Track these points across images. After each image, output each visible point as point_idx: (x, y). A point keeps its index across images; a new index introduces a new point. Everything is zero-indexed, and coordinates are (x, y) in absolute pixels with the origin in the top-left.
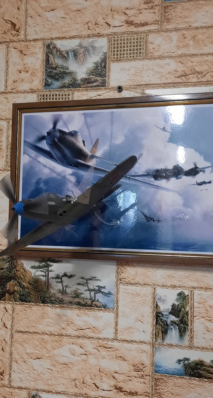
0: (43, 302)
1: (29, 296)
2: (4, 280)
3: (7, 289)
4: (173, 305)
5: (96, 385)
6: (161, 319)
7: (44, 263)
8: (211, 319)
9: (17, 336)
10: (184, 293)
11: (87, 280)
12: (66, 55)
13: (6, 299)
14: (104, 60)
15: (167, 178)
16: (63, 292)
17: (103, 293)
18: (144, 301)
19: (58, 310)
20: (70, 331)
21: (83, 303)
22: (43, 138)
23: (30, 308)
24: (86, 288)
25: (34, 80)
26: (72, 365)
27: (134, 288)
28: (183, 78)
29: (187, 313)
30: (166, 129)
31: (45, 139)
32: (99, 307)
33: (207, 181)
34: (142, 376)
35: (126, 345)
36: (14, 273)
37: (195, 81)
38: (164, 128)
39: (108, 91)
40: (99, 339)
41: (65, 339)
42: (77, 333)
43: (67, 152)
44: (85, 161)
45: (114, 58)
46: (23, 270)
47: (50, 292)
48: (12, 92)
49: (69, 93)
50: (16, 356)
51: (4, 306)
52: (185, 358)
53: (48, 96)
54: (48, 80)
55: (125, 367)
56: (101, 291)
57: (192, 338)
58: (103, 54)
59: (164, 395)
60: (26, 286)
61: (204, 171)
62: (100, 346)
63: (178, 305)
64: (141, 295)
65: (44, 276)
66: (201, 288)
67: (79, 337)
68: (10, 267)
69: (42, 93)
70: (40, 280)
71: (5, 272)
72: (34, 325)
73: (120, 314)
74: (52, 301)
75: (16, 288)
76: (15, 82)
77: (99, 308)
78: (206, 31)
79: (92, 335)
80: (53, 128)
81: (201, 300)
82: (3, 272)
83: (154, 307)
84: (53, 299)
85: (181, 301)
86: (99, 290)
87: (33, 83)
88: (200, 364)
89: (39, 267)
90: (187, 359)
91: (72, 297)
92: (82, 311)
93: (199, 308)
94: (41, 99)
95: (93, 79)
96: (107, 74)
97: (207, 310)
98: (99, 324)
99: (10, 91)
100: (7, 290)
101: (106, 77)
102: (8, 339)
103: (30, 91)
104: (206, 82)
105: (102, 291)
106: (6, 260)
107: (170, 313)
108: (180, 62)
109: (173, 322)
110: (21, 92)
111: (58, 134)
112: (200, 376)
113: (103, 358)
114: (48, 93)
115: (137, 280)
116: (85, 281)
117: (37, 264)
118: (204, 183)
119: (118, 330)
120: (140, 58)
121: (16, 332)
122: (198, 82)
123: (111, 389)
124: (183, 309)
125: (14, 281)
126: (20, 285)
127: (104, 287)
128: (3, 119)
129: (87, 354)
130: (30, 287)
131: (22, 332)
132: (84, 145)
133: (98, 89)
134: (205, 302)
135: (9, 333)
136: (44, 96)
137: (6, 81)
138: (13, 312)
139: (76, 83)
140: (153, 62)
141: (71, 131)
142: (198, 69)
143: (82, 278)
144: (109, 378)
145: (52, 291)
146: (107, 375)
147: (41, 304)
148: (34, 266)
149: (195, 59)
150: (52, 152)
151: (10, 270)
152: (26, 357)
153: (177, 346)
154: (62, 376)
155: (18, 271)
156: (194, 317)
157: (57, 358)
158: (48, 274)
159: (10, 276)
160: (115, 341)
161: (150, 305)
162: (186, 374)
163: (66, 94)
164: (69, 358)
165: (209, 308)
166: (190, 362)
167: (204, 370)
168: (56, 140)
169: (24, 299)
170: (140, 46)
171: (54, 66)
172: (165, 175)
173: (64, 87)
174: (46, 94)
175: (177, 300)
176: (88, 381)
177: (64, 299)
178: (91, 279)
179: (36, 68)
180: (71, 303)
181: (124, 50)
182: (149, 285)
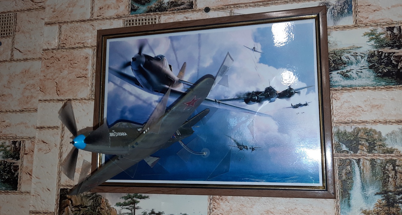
7: (130, 200)
15: (259, 101)
22: (128, 64)
25: (120, 6)
30: (256, 49)
31: (131, 65)
33: (303, 104)
36: (99, 212)
38: (254, 48)
39: (195, 13)
43: (153, 77)
44: (172, 86)
46: (108, 208)
48: (98, 19)
49: (155, 18)
53: (135, 21)
54: (134, 5)
61: (299, 93)
65: (129, 214)
68: (94, 205)
69: (128, 19)
71: (88, 210)
76: (101, 9)
80: (138, 54)
87: (119, 8)
89: (125, 204)
94: (127, 24)
95: (179, 2)
99: (96, 18)
103: (116, 17)
110: (107, 19)
111: (144, 60)
117: (122, 201)
118: (300, 105)
128: (89, 47)
132: (171, 70)
133: (185, 12)
136: (130, 21)
137: (92, 8)
139: (163, 6)
141: (156, 55)
148: (120, 203)
150: (138, 79)
151: (94, 208)
155: (102, 209)
158: (134, 211)
159: (94, 214)
163: (152, 18)
168: (142, 66)
172: (256, 98)
173: (150, 11)
174: (133, 19)
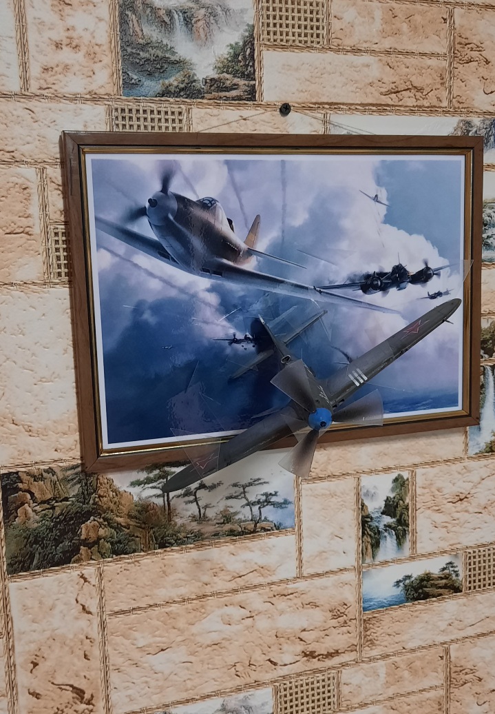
0: (163, 545)
1: (133, 540)
2: (72, 522)
3: (83, 537)
4: (388, 500)
5: (271, 662)
6: (370, 526)
7: (157, 472)
8: (440, 507)
9: (113, 622)
10: (402, 477)
11: (244, 487)
12: (167, 19)
13: (83, 557)
14: (249, 42)
15: (384, 288)
16: (201, 519)
17: (273, 504)
18: (342, 503)
19: (194, 554)
20: (221, 584)
21: (240, 530)
22: (140, 213)
23: (136, 563)
24: (244, 502)
25: (95, 71)
26: (228, 642)
27: (325, 484)
28: (393, 96)
29: (407, 509)
30: (379, 199)
31: (146, 215)
32: (269, 530)
33: (443, 292)
34: (345, 622)
35: (317, 581)
36: (95, 503)
37: (412, 105)
38: (376, 196)
39: (261, 110)
40: (273, 583)
41: (211, 601)
42: (233, 585)
43: (197, 243)
44: (235, 261)
45: (269, 40)
46: (114, 494)
47: (176, 524)
48: (42, 96)
49: (180, 110)
50: (115, 659)
51: (78, 572)
52: (406, 576)
53: (134, 112)
54: (130, 74)
55: (318, 617)
56: (270, 502)
57: (414, 543)
58: (247, 28)
59: (377, 640)
60: (123, 524)
62: (274, 596)
63: (394, 498)
64: (338, 495)
65: (158, 496)
66: (427, 463)
67: (235, 591)
68: (83, 493)
69: (119, 105)
70: (152, 505)
71: (72, 504)
72: (148, 593)
73: (304, 534)
74: (180, 539)
75: (102, 532)
76: (47, 70)
77: (269, 532)
78: (428, 9)
79: (261, 580)
80: (161, 191)
81: (426, 482)
82: (70, 505)
83: (359, 508)
84: (181, 536)
85: (398, 490)
86: (267, 500)
87: (93, 76)
88: (426, 579)
89: (149, 481)
90: (409, 577)
91: (218, 524)
92: (238, 544)
93: (423, 495)
94: (117, 118)
95: (229, 82)
96: (257, 73)
97: (434, 496)
98: (270, 560)
99: (38, 92)
100: (83, 540)
101: (255, 80)
102: (95, 632)
103: (88, 96)
104: (428, 107)
105: (271, 500)
106: (72, 480)
107: (382, 513)
108: (388, 64)
109: (388, 526)
110: (65, 98)
112: (426, 596)
113: (282, 613)
114: (134, 107)
115: (331, 469)
116: (242, 490)
117: (142, 476)
118: (439, 294)
119: (303, 562)
120: (318, 46)
121: (110, 615)
122: (417, 106)
123: (298, 658)
124: (401, 502)
125: (96, 519)
126: (109, 523)
127: (276, 493)
128: (27, 163)
129: (253, 614)
130: (131, 523)
131: (123, 612)
132: (232, 229)
133: (239, 105)
134: (431, 484)
135: (96, 621)
136: (123, 110)
137: (24, 66)
138: (101, 579)
139: (194, 86)
140: (341, 56)
141: (201, 197)
142: (417, 81)
143: (235, 485)
144: (293, 642)
145: (179, 521)
146: (288, 639)
147: (159, 551)
148: (138, 481)
149: (411, 61)
150: (164, 245)
151: (84, 498)
152: (136, 655)
153: (393, 561)
154: (210, 666)
155: (103, 497)
156: (416, 510)
157: (199, 639)
159: (86, 510)
160: (298, 580)
161: (353, 507)
162: (407, 600)
163: (173, 110)
164: (220, 631)
165: (437, 492)
166: (413, 579)
167: (432, 585)
168: (171, 217)
169: (120, 549)
170: (318, 20)
171: (141, 41)
172: (379, 283)
173: (166, 93)
174: (130, 107)
175: (393, 490)
176: (259, 659)
177: (203, 531)
178: (250, 484)
179: (99, 43)
180: (216, 535)
181: (287, 26)
182: (348, 474)
